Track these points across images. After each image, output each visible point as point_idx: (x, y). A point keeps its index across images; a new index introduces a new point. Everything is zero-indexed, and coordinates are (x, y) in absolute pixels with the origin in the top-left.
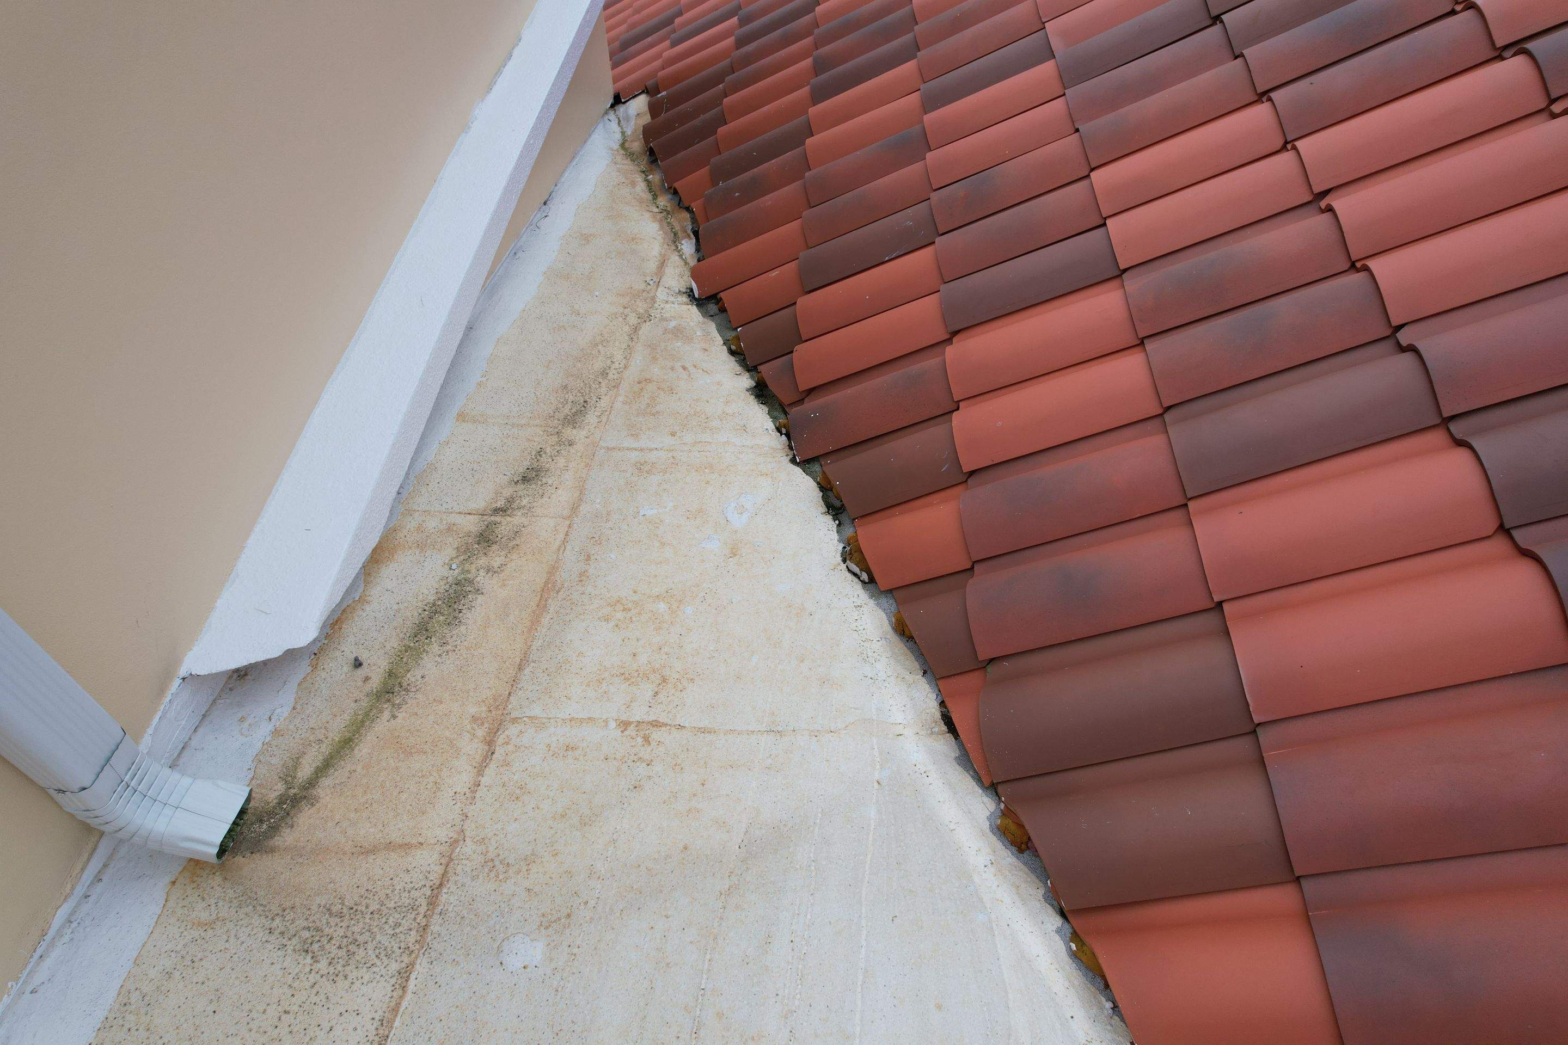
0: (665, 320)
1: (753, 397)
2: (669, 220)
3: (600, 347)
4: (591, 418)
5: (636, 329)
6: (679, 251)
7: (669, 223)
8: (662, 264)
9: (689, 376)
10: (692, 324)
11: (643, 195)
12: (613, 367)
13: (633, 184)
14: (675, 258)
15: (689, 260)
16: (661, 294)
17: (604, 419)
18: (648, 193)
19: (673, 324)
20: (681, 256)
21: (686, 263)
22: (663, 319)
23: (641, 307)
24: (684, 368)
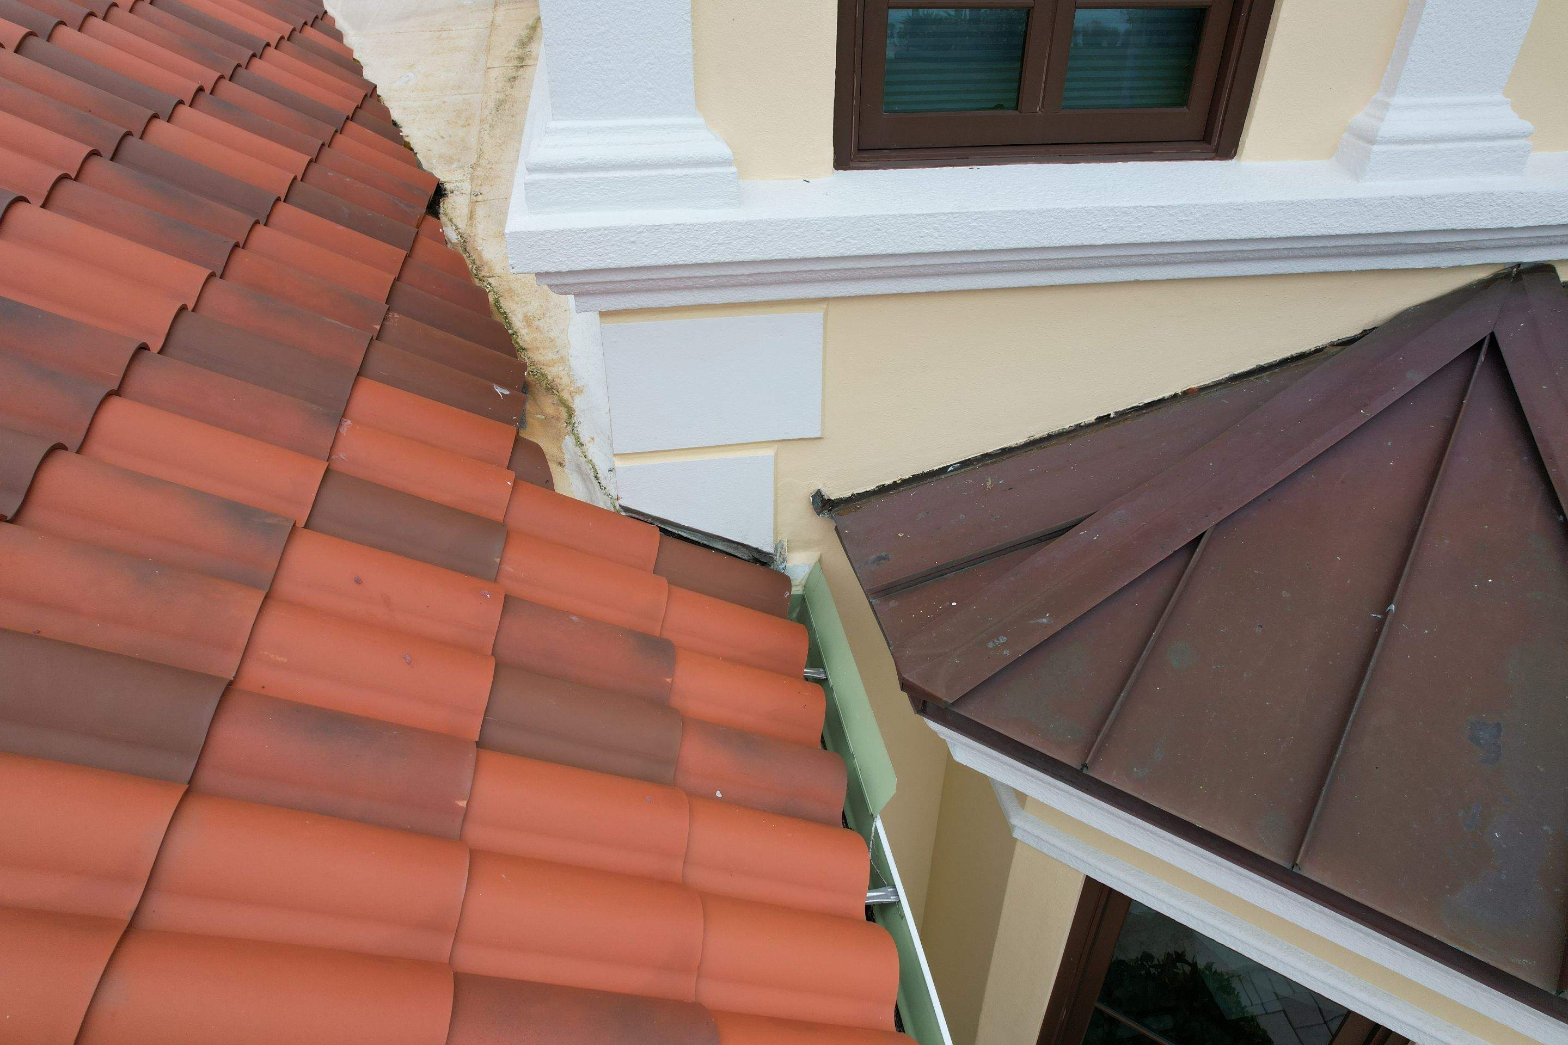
0: (460, 167)
1: (398, 124)
2: (474, 267)
3: (500, 142)
4: (492, 105)
5: (480, 157)
6: (459, 233)
8: (471, 216)
9: (439, 133)
10: (441, 167)
12: (488, 131)
14: (462, 225)
15: (449, 223)
16: (467, 187)
17: (484, 105)
18: (508, 311)
19: (454, 166)
20: (457, 228)
21: (451, 221)
22: (462, 167)
23: (480, 172)
24: (443, 137)
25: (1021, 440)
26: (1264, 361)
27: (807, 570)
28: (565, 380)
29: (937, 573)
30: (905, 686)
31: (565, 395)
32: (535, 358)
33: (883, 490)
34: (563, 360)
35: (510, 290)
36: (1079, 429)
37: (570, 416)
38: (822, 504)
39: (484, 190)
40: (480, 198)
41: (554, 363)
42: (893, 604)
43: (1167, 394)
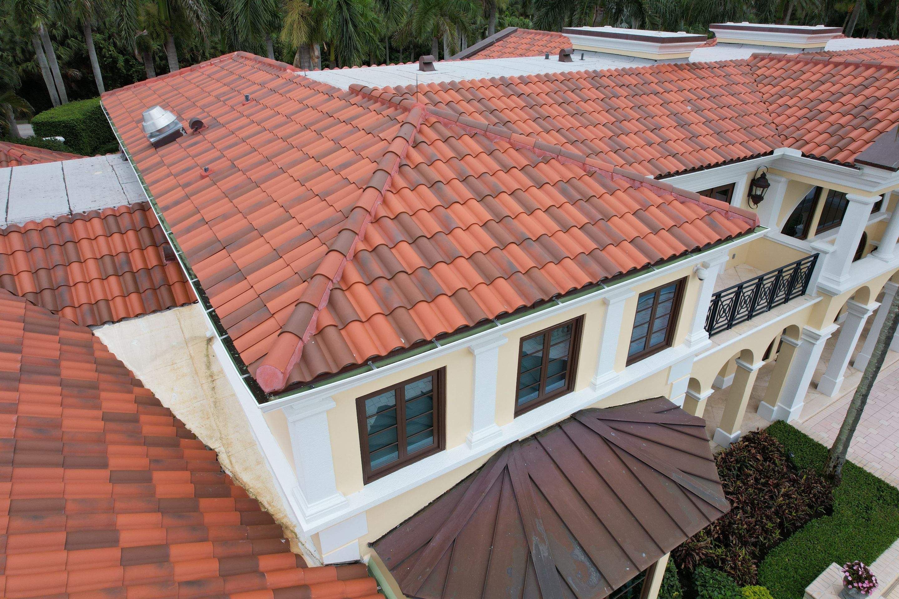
2: (243, 486)
3: (224, 424)
4: (212, 405)
5: (220, 433)
6: (231, 472)
7: (242, 484)
8: (231, 463)
9: (200, 424)
10: (209, 442)
11: (263, 499)
12: (217, 420)
13: (269, 503)
14: (230, 468)
15: (225, 468)
16: (222, 449)
17: (210, 406)
19: (213, 440)
20: (229, 470)
21: (225, 466)
22: (217, 440)
23: (224, 441)
24: (203, 426)
25: (412, 514)
26: (463, 479)
27: (368, 559)
28: (289, 523)
29: (403, 561)
30: (404, 594)
31: (291, 528)
32: (277, 518)
33: (383, 537)
34: (286, 516)
35: (258, 493)
36: (425, 508)
37: (296, 535)
38: (371, 545)
39: (230, 449)
40: (230, 454)
41: (283, 518)
42: (395, 572)
43: (443, 493)
